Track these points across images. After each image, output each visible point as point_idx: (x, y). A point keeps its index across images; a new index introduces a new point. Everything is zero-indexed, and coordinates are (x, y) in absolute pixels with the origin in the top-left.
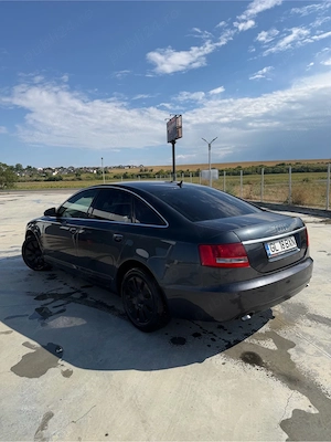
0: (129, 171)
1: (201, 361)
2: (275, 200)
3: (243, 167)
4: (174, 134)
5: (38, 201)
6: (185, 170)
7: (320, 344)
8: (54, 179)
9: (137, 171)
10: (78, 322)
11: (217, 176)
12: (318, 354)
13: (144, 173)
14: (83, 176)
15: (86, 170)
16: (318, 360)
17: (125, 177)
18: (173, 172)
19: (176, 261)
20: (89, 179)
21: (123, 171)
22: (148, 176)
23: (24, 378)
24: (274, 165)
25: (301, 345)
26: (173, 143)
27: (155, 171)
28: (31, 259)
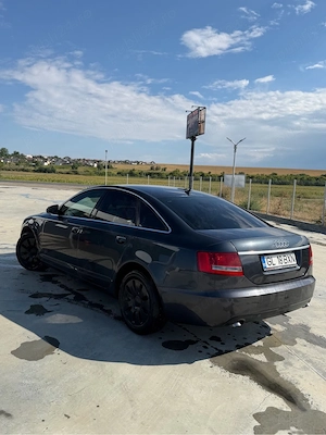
0: (137, 168)
1: (190, 362)
2: (308, 218)
3: (279, 174)
4: (195, 129)
5: (27, 196)
6: (206, 172)
7: (309, 361)
8: (45, 171)
9: (146, 169)
10: (75, 320)
11: (243, 183)
12: (305, 368)
13: (155, 173)
14: (80, 169)
15: (85, 163)
16: (303, 372)
17: (131, 174)
18: (191, 174)
19: (178, 269)
20: (87, 173)
21: (129, 168)
22: (159, 176)
23: (23, 361)
24: (318, 175)
25: (290, 360)
26: (193, 139)
27: (169, 170)
28: (25, 257)
